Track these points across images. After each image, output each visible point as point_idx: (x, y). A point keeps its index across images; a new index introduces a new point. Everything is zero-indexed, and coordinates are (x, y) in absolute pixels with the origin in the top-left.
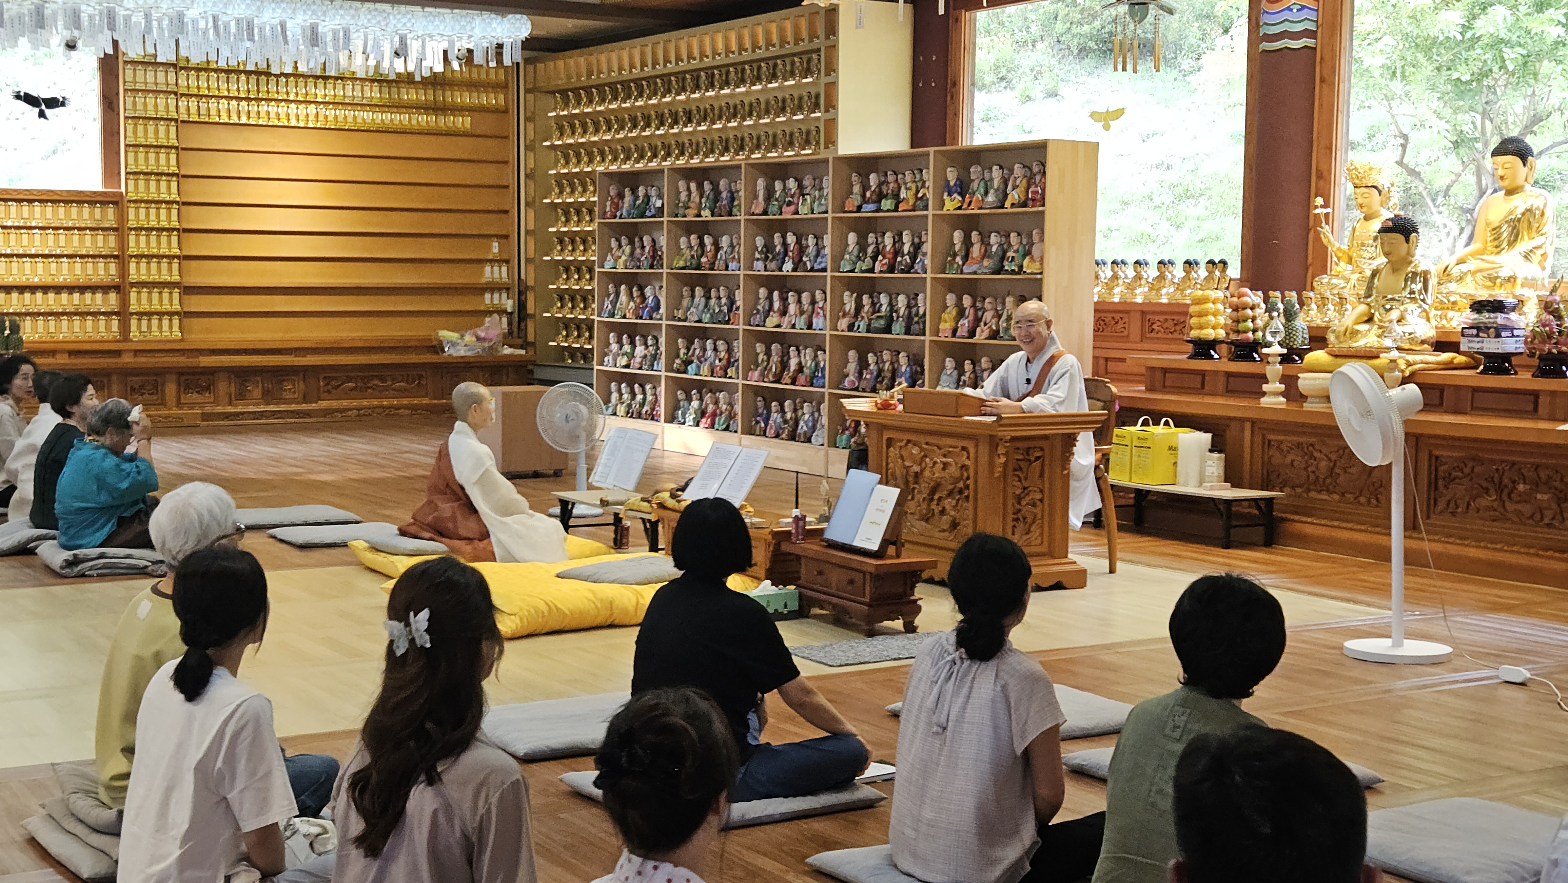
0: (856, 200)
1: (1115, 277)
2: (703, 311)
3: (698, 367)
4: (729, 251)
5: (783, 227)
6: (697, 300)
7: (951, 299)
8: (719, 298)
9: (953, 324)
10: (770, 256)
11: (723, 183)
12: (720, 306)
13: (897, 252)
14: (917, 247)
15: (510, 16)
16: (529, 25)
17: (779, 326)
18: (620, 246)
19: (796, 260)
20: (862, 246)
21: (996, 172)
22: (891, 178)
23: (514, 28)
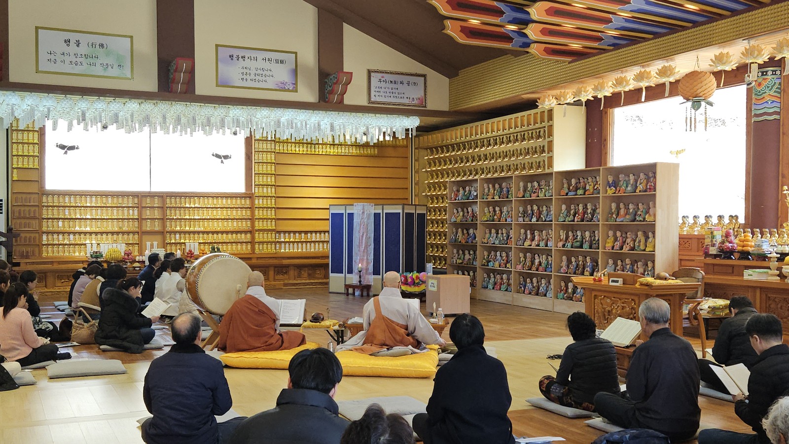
0: (566, 191)
2: (495, 239)
3: (494, 264)
4: (507, 214)
5: (532, 202)
6: (492, 235)
7: (611, 233)
8: (502, 234)
9: (612, 244)
10: (526, 215)
11: (504, 184)
12: (503, 237)
13: (585, 213)
14: (594, 211)
15: (411, 117)
16: (419, 121)
17: (530, 245)
18: (458, 212)
19: (538, 217)
20: (568, 210)
21: (632, 177)
22: (582, 180)
23: (413, 122)
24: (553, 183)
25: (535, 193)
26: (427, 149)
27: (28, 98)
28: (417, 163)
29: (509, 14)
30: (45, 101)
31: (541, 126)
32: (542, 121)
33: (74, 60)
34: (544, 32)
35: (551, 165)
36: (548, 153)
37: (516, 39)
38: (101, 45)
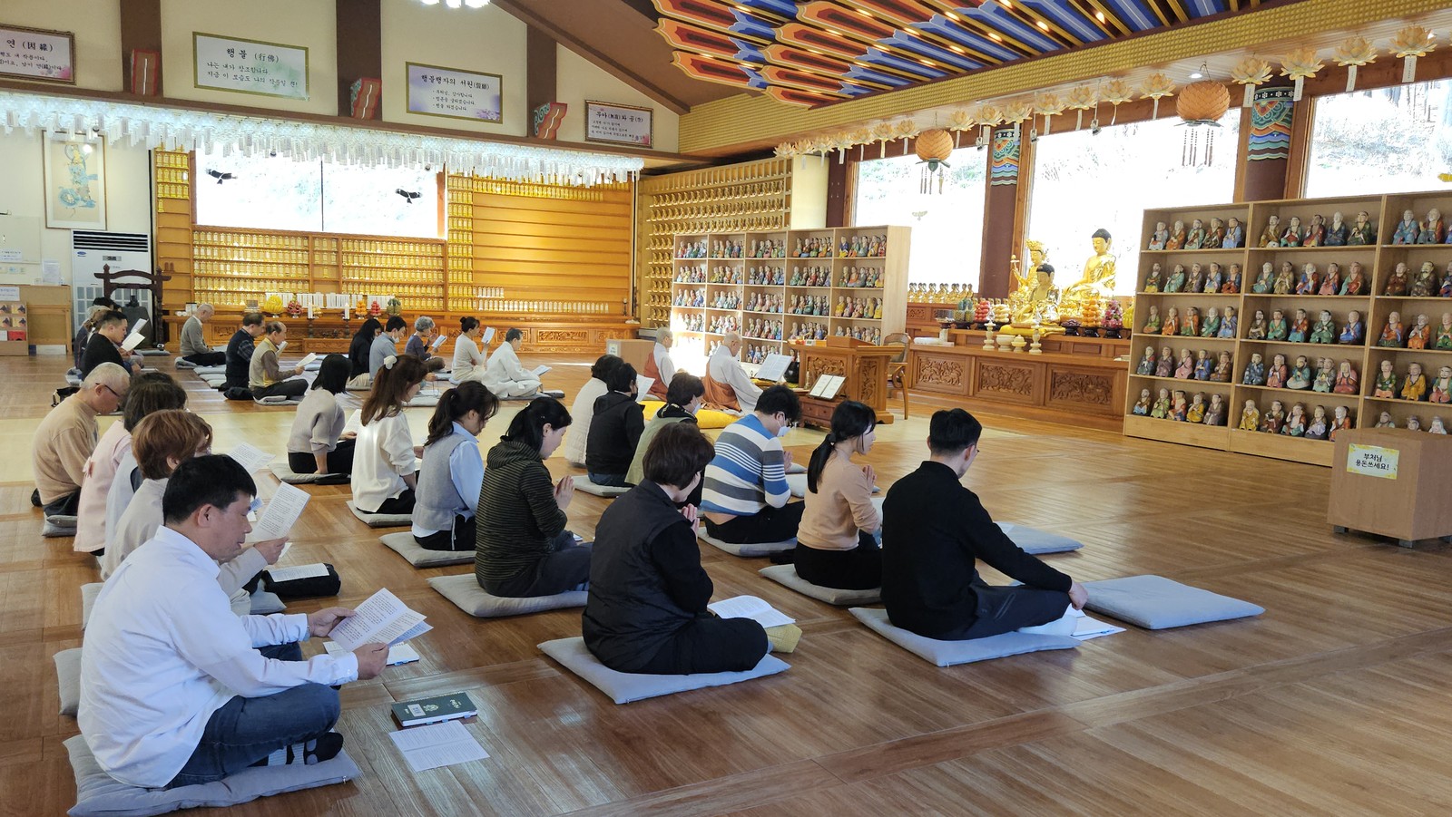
0: (798, 251)
1: (920, 291)
2: (724, 303)
4: (737, 275)
5: (763, 264)
6: (721, 298)
8: (732, 298)
9: (843, 311)
10: (757, 278)
11: (736, 242)
12: (732, 302)
14: (826, 274)
15: (634, 158)
16: (643, 163)
17: (760, 311)
18: (685, 272)
19: (769, 279)
20: (801, 274)
21: (864, 240)
22: (815, 241)
23: (636, 164)
24: (786, 243)
25: (767, 253)
26: (653, 196)
28: (641, 212)
31: (779, 177)
32: (781, 172)
33: (239, 73)
34: (780, 75)
35: (787, 222)
36: (786, 208)
37: (753, 78)
38: (271, 58)
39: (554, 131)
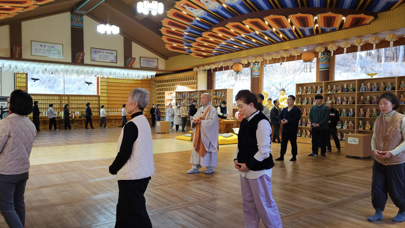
16: (156, 73)
21: (220, 93)
23: (154, 73)
24: (198, 94)
25: (193, 96)
26: (157, 82)
27: (28, 63)
28: (154, 86)
29: (185, 43)
30: (33, 65)
31: (194, 76)
32: (194, 75)
33: (44, 51)
34: (196, 50)
35: (197, 88)
36: (196, 85)
37: (187, 51)
38: (53, 47)
39: (132, 65)
